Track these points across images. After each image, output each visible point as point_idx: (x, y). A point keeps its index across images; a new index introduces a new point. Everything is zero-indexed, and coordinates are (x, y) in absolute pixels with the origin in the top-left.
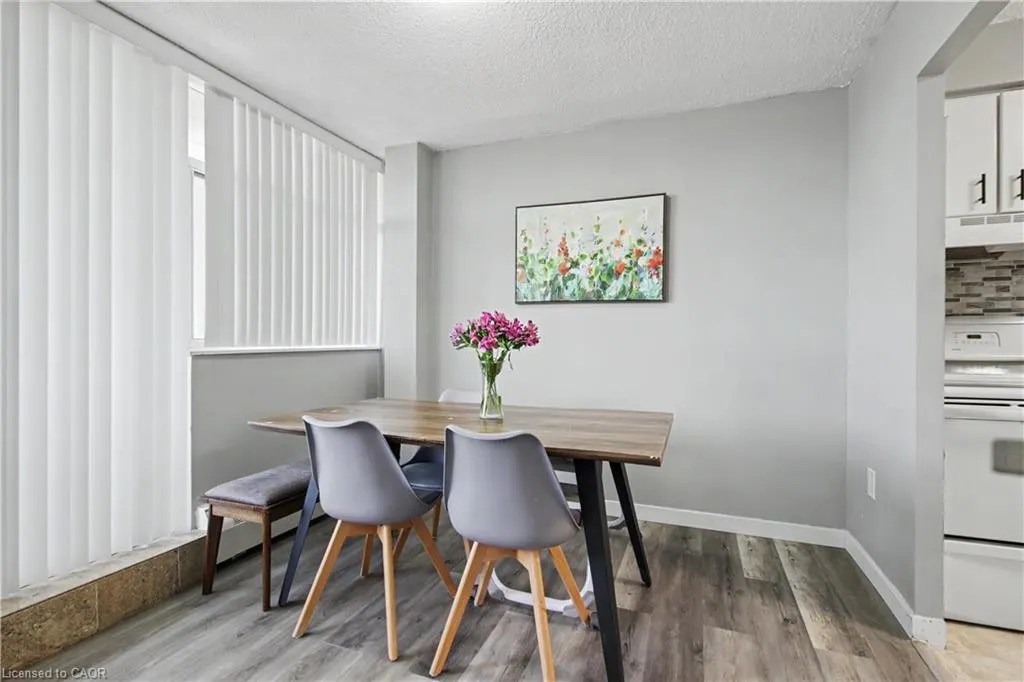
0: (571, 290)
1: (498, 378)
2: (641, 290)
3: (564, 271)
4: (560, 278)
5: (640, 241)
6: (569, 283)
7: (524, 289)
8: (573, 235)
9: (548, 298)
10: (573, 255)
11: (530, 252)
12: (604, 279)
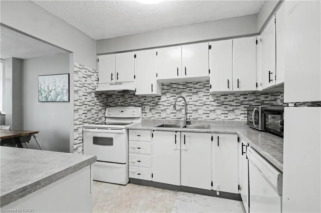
0: (50, 98)
2: (64, 99)
3: (48, 93)
4: (48, 95)
5: (64, 86)
7: (40, 98)
8: (50, 84)
9: (45, 101)
10: (50, 89)
11: (41, 88)
12: (57, 96)
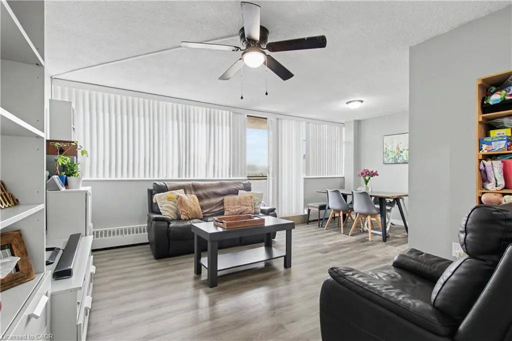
0: (400, 159)
1: (368, 183)
3: (398, 154)
4: (397, 156)
6: (399, 158)
7: (386, 160)
8: (401, 143)
10: (401, 149)
11: (388, 149)
